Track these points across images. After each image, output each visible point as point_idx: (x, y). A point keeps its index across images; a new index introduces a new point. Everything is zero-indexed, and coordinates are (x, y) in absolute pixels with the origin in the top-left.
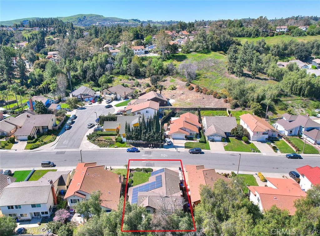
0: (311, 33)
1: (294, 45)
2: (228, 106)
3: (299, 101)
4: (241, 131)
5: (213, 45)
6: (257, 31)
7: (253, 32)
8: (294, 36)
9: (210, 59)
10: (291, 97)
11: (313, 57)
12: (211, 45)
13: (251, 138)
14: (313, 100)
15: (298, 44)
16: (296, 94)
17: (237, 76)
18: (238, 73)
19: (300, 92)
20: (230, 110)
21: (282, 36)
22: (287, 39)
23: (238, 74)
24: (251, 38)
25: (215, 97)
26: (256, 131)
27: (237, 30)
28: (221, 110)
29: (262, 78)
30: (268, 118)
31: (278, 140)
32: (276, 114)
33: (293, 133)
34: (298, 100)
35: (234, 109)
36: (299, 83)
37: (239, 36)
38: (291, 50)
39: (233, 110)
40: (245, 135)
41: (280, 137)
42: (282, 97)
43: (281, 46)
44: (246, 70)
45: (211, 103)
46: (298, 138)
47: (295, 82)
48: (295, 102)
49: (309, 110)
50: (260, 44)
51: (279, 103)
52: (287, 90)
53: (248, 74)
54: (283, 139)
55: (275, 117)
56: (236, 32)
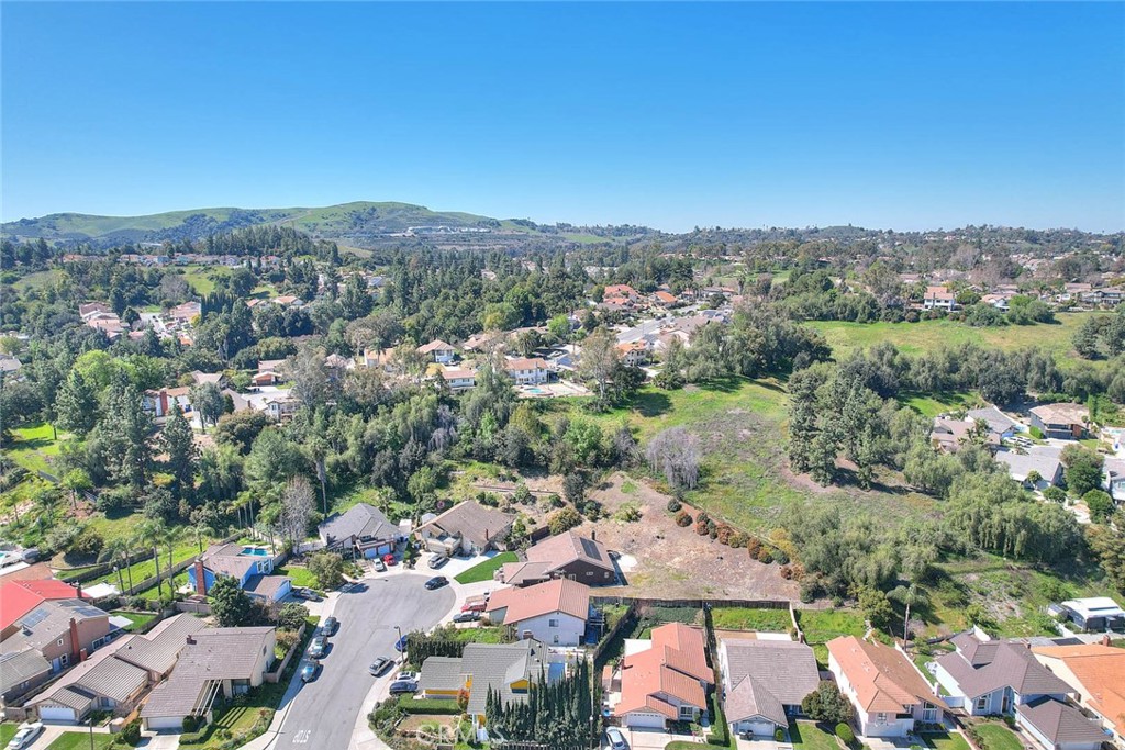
0: (1018, 318)
1: (976, 359)
2: (791, 592)
3: (999, 573)
4: (833, 707)
5: (745, 363)
6: (873, 304)
7: (860, 308)
8: (973, 324)
9: (738, 411)
10: (975, 557)
11: (1031, 395)
12: (742, 365)
13: (863, 728)
14: (1039, 570)
15: (986, 355)
16: (989, 549)
17: (818, 481)
18: (820, 471)
19: (1000, 544)
20: (800, 606)
21: (943, 322)
22: (956, 336)
23: (819, 476)
24: (856, 324)
25: (754, 556)
26: (876, 709)
27: (814, 300)
28: (773, 608)
29: (890, 485)
30: (911, 637)
31: (945, 736)
32: (937, 622)
33: (989, 708)
34: (996, 569)
35: (812, 601)
36: (996, 519)
37: (823, 317)
38: (970, 371)
39: (809, 607)
40: (844, 718)
41: (953, 718)
42: (949, 559)
43: (941, 361)
44: (842, 461)
45: (743, 576)
46: (1002, 724)
47: (983, 514)
48: (987, 577)
49: (1030, 605)
50: (881, 354)
51: (942, 582)
52: (963, 539)
53: (848, 471)
54: (959, 730)
55: (933, 632)
56: (813, 305)
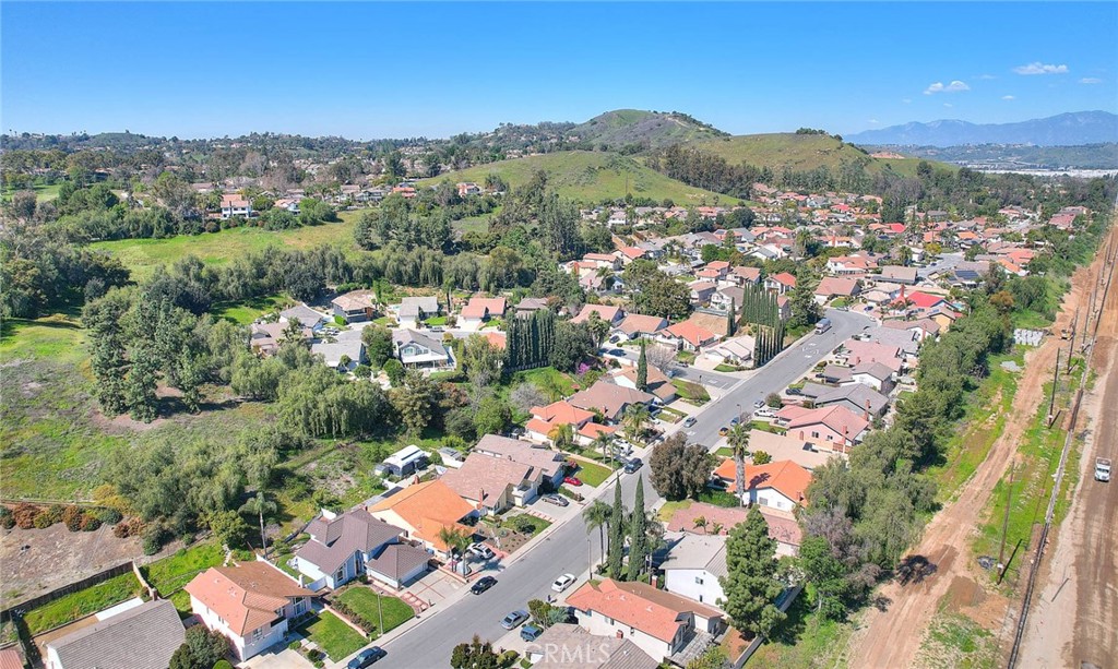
0: (309, 219)
1: (279, 262)
2: (134, 552)
3: (332, 454)
4: (205, 650)
5: (17, 303)
6: (168, 217)
7: (155, 223)
8: (271, 229)
9: (17, 362)
10: (310, 447)
11: (331, 288)
12: (11, 305)
13: (241, 655)
14: (362, 440)
15: (287, 257)
16: (321, 436)
17: (140, 418)
18: (141, 407)
19: (329, 428)
20: (145, 560)
21: (243, 229)
22: (258, 242)
23: (140, 412)
24: (153, 240)
25: (75, 526)
26: (250, 629)
27: (97, 219)
28: (113, 576)
29: (220, 402)
30: (270, 543)
31: (316, 619)
32: (290, 518)
33: (346, 576)
34: (330, 451)
35: (159, 550)
36: (322, 406)
37: (112, 237)
38: (276, 274)
39: (156, 558)
40: (220, 654)
41: (319, 601)
42: (290, 457)
43: (248, 268)
44: (165, 390)
45: (63, 557)
46: (359, 584)
47: (310, 406)
48: (324, 463)
49: (361, 473)
50: (186, 270)
51: (288, 480)
52: (298, 434)
53: (173, 399)
54: (327, 607)
55: (289, 529)
56: (98, 224)
